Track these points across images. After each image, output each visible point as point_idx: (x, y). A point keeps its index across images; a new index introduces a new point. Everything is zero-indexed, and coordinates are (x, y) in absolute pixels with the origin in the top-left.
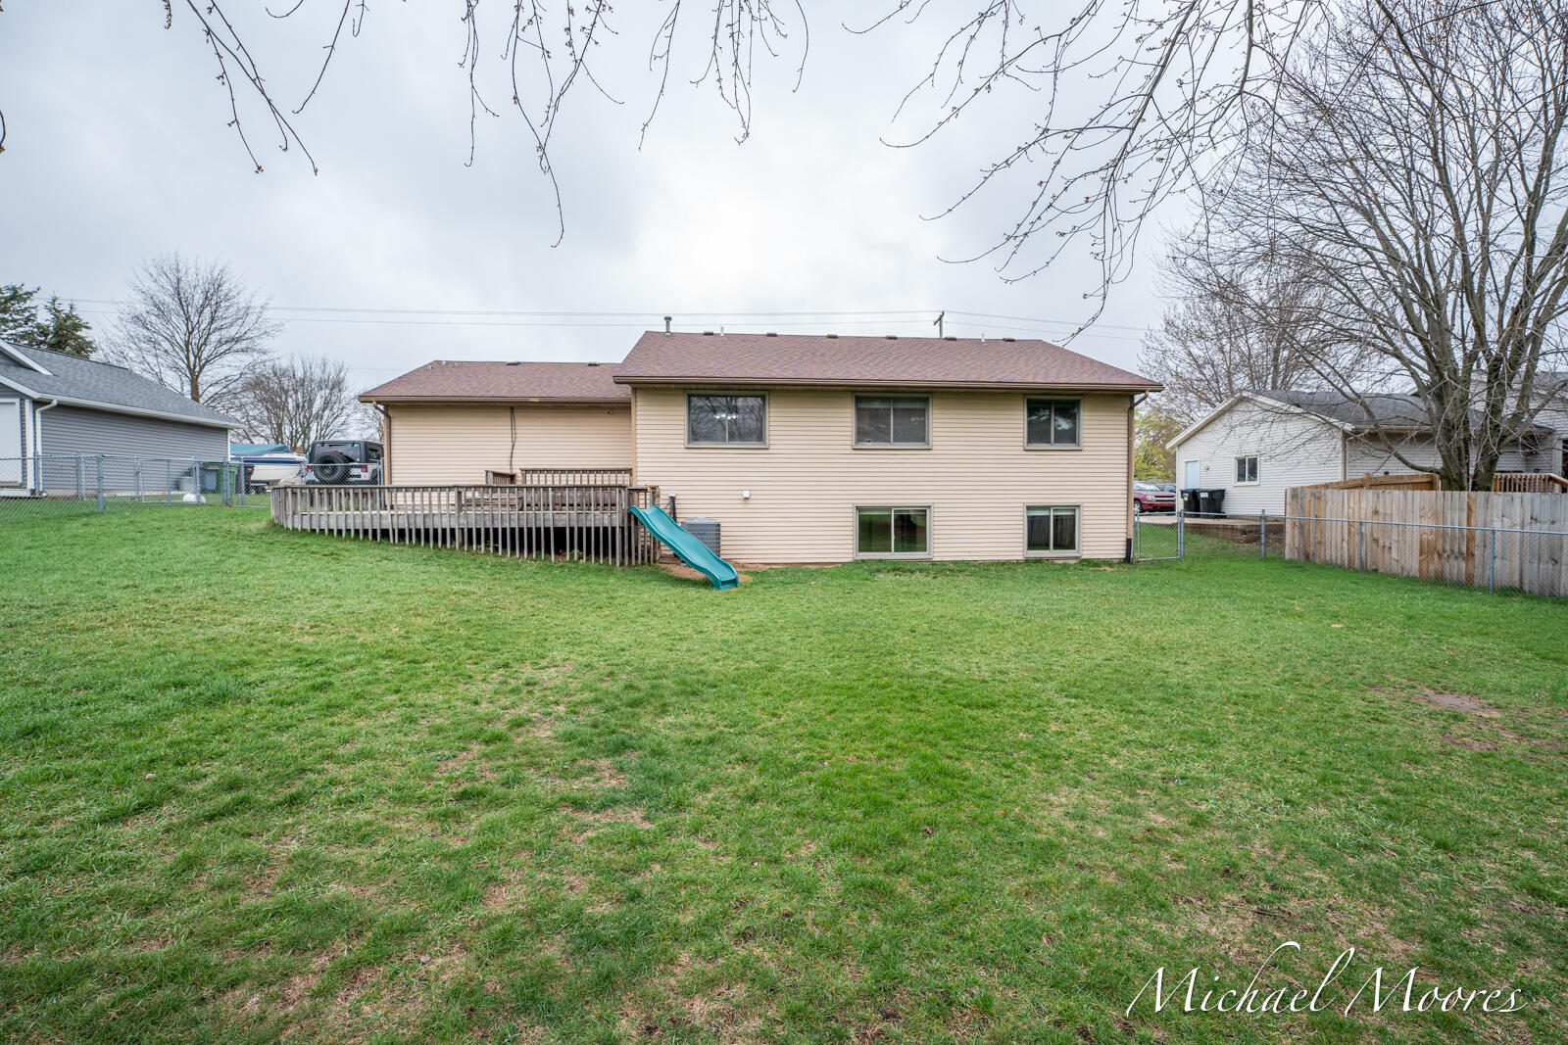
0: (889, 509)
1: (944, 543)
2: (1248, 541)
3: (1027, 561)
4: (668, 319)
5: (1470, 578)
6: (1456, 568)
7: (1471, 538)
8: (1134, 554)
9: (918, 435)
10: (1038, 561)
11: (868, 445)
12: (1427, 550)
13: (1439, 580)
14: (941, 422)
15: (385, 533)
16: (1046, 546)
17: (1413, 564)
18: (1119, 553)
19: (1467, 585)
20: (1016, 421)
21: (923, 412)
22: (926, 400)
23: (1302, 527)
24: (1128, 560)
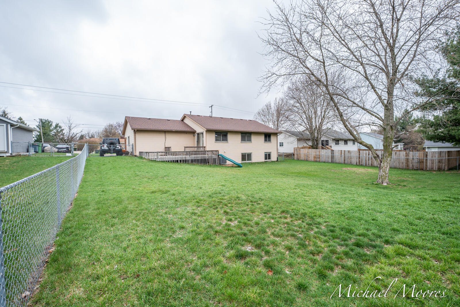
0: (246, 153)
1: (254, 159)
2: (287, 157)
3: (265, 162)
4: (191, 112)
5: (320, 161)
6: (318, 160)
7: (320, 155)
8: (279, 160)
9: (250, 140)
10: (266, 161)
11: (243, 142)
12: (314, 157)
13: (316, 161)
14: (253, 138)
15: (177, 161)
16: (267, 159)
17: (313, 159)
18: (276, 160)
19: (319, 162)
20: (262, 138)
21: (250, 137)
22: (251, 134)
23: (297, 155)
24: (277, 161)
